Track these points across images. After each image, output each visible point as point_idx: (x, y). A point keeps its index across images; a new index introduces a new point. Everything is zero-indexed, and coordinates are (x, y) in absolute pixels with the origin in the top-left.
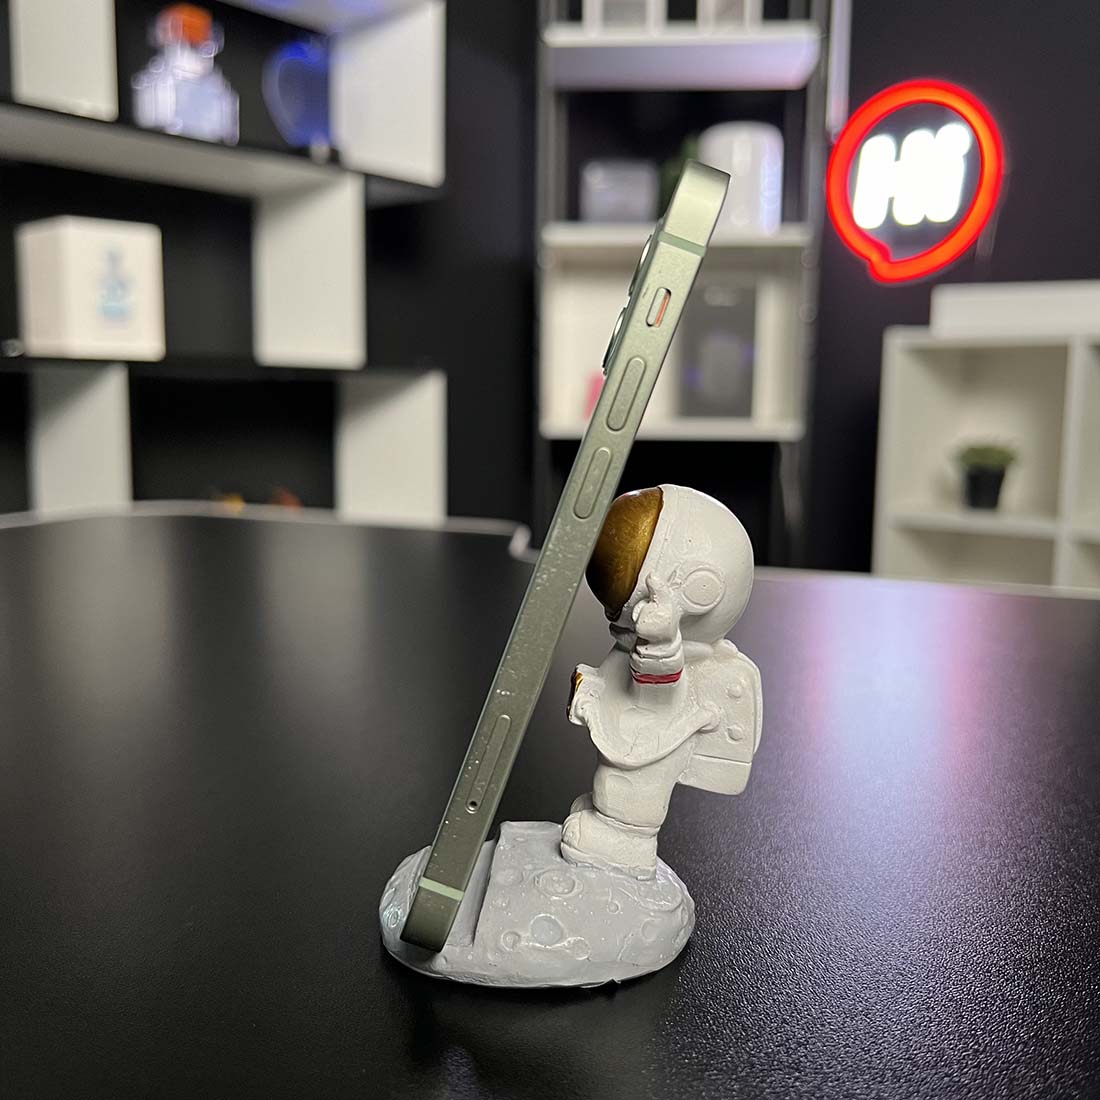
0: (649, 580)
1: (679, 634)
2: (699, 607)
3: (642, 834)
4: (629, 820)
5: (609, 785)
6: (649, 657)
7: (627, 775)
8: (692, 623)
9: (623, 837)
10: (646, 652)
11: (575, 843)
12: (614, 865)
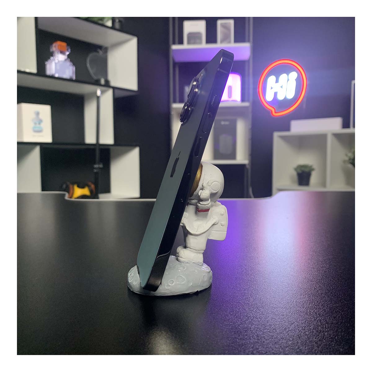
0: (203, 185)
1: (210, 199)
2: (214, 191)
3: (200, 253)
4: (197, 249)
5: (191, 241)
6: (202, 205)
7: (196, 237)
8: (213, 195)
9: (195, 254)
10: (202, 203)
11: (183, 257)
12: (193, 262)
